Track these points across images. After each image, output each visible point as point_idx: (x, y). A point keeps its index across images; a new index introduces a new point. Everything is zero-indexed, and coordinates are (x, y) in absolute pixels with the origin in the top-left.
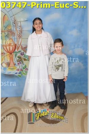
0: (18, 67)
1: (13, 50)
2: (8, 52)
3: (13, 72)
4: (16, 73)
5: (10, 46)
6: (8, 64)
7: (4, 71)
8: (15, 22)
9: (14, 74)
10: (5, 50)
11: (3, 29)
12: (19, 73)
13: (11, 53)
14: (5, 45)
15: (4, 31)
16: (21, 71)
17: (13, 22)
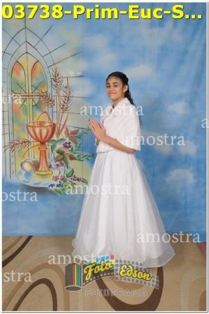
0: (56, 173)
1: (48, 137)
2: (37, 139)
3: (44, 183)
4: (52, 185)
5: (42, 128)
6: (36, 166)
7: (26, 180)
8: (56, 78)
9: (47, 186)
10: (32, 136)
11: (31, 92)
12: (58, 186)
13: (43, 143)
14: (31, 124)
15: (30, 94)
16: (62, 182)
17: (52, 77)
